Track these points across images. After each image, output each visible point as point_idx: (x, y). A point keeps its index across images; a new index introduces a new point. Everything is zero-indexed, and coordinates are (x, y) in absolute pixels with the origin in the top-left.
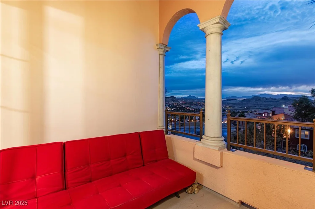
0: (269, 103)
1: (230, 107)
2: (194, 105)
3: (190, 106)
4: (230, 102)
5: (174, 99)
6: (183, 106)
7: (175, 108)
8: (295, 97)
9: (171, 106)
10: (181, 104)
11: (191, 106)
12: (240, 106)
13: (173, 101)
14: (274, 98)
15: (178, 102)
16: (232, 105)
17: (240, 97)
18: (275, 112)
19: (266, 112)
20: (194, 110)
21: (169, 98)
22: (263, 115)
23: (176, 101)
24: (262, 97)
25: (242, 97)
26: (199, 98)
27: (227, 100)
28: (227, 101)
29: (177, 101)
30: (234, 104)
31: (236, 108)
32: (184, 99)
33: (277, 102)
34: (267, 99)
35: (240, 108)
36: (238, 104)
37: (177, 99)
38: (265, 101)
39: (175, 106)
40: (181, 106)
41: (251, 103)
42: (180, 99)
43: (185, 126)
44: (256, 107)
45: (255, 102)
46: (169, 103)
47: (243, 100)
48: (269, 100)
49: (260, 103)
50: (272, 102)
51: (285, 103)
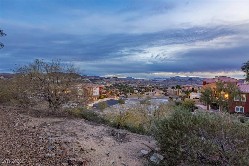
0: (181, 82)
1: (156, 85)
2: (132, 84)
3: (129, 84)
4: (156, 81)
5: (117, 79)
6: (124, 84)
7: (117, 86)
8: (196, 79)
9: (114, 84)
10: (122, 83)
12: (163, 85)
13: (116, 80)
14: (184, 79)
15: (120, 81)
16: (158, 83)
17: (163, 78)
19: (188, 86)
20: (132, 87)
21: (114, 79)
22: (186, 88)
23: (118, 81)
24: (177, 78)
26: (135, 78)
27: (155, 80)
28: (154, 81)
29: (119, 80)
30: (160, 83)
31: (160, 86)
32: (125, 79)
33: (187, 81)
34: (179, 80)
35: (163, 86)
36: (162, 83)
37: (119, 79)
38: (178, 81)
39: (118, 84)
40: (122, 84)
41: (170, 82)
42: (121, 79)
43: (129, 97)
44: (173, 85)
45: (172, 82)
46: (113, 82)
47: (165, 80)
48: (181, 80)
49: (175, 82)
50: (183, 82)
51: (191, 82)
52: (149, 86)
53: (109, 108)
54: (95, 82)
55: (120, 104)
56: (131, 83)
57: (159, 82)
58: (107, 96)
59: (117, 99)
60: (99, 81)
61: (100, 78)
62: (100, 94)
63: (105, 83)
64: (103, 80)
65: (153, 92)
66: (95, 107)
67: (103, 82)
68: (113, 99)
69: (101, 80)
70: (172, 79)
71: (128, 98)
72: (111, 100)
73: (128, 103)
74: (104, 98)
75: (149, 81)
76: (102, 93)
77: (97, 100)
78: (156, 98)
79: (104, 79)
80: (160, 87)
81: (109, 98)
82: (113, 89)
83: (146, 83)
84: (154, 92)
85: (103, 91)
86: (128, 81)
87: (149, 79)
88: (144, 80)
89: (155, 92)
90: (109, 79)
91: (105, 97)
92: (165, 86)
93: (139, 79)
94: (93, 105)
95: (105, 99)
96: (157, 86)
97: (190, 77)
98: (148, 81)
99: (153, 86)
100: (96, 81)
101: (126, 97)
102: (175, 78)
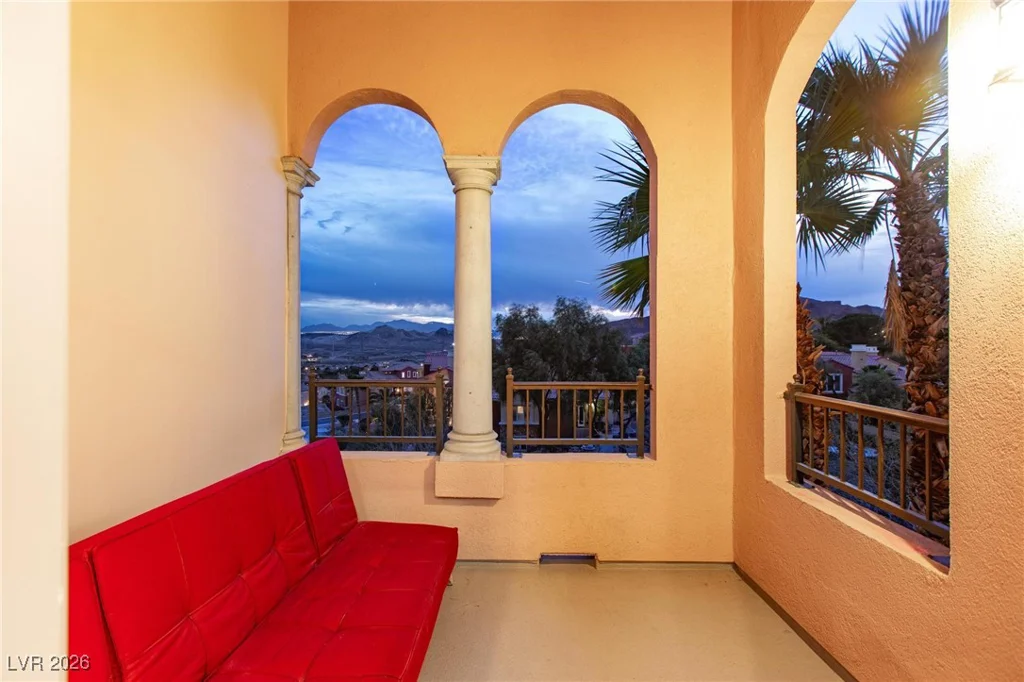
0: (412, 343)
4: (314, 340)
12: (345, 354)
14: (421, 331)
16: (322, 349)
17: (343, 327)
18: (430, 365)
19: (409, 368)
22: (403, 375)
24: (396, 327)
25: (350, 328)
28: (307, 340)
30: (328, 347)
31: (332, 358)
33: (427, 340)
34: (406, 333)
35: (342, 360)
36: (337, 348)
38: (403, 340)
41: (371, 343)
44: (382, 354)
45: (380, 345)
47: (351, 336)
48: (411, 336)
49: (392, 343)
50: (416, 342)
51: (442, 343)
57: (329, 343)
70: (381, 331)
80: (331, 363)
92: (353, 358)
96: (316, 359)
97: (442, 324)
102: (391, 329)
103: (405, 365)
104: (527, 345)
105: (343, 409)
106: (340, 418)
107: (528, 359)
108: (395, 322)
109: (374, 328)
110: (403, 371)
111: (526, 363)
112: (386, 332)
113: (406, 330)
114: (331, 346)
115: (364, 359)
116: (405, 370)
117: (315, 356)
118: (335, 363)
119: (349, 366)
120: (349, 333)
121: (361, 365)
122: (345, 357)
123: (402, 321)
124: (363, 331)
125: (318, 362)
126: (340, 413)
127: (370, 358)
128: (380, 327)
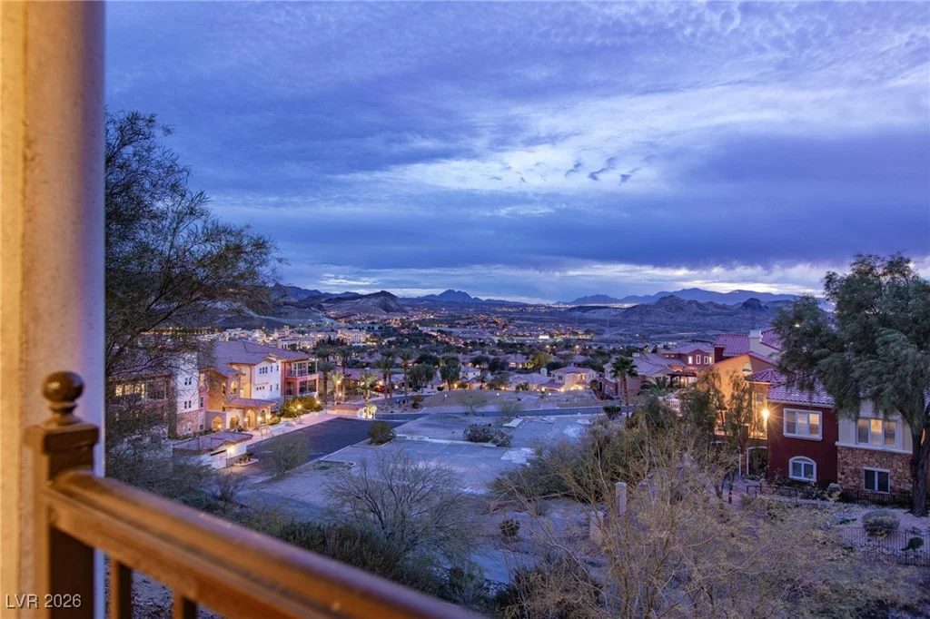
0: (708, 318)
2: (465, 325)
3: (449, 330)
4: (586, 315)
5: (392, 304)
6: (426, 330)
7: (392, 339)
8: (778, 302)
9: (376, 328)
10: (416, 321)
11: (454, 330)
12: (621, 331)
13: (388, 309)
14: (721, 303)
15: (406, 312)
16: (594, 325)
17: (620, 298)
18: (723, 349)
19: (698, 351)
21: (373, 300)
22: (690, 360)
23: (398, 311)
24: (687, 298)
25: (628, 299)
26: (484, 298)
27: (580, 308)
28: (578, 314)
29: (401, 310)
30: (602, 322)
31: (606, 336)
32: (430, 303)
33: (731, 315)
34: (700, 306)
35: (619, 338)
36: (612, 324)
37: (400, 302)
38: (695, 314)
39: (395, 329)
40: (417, 329)
41: (653, 318)
42: (415, 303)
43: (428, 406)
44: (668, 332)
45: (664, 320)
46: (370, 318)
47: (628, 309)
48: (707, 309)
49: (681, 318)
50: (714, 317)
51: (753, 319)
52: (552, 336)
53: (320, 462)
54: (278, 319)
55: (370, 443)
56: (461, 322)
57: (603, 317)
58: (318, 402)
59: (370, 417)
60: (296, 313)
61: (305, 297)
62: (290, 392)
63: (328, 322)
64: (320, 308)
65: (549, 374)
66: (256, 457)
67: (317, 319)
68: (346, 413)
69: (307, 309)
70: (666, 302)
71: (424, 410)
72: (339, 419)
73: (409, 438)
74: (304, 413)
75: (551, 312)
76: (295, 389)
77: (272, 424)
78: (550, 407)
79: (324, 305)
80: (605, 341)
81: (329, 412)
82: (366, 354)
83: (535, 320)
84: (556, 378)
85: (300, 379)
86: (444, 311)
87: (551, 303)
88: (526, 305)
89: (560, 378)
90: (348, 304)
91: (310, 407)
92: (632, 336)
93: (502, 304)
94: (245, 452)
95: (311, 419)
96: (588, 337)
97: (752, 292)
98: (546, 313)
99: (572, 337)
100: (282, 310)
101: (415, 406)
102: (678, 300)
103: (694, 347)
104: (885, 322)
105: (612, 399)
106: (606, 409)
107: (886, 343)
108: (684, 291)
109: (657, 299)
110: (690, 354)
111: (880, 350)
112: (671, 303)
113: (700, 301)
114: (605, 321)
115: (644, 338)
116: (693, 354)
117: (587, 332)
118: (608, 342)
119: (626, 345)
120: (626, 306)
121: (641, 345)
122: (621, 335)
123: (696, 290)
124: (645, 303)
125: (591, 340)
126: (609, 403)
127: (652, 337)
128: (665, 298)
